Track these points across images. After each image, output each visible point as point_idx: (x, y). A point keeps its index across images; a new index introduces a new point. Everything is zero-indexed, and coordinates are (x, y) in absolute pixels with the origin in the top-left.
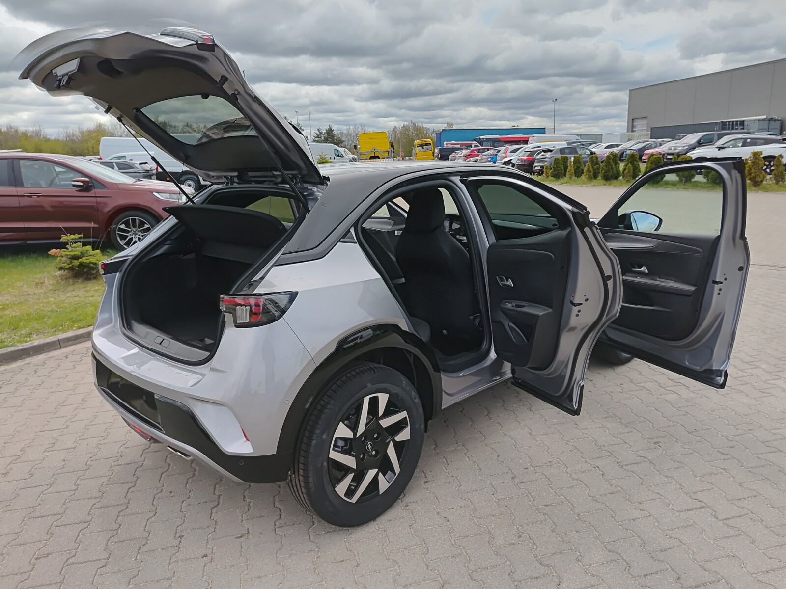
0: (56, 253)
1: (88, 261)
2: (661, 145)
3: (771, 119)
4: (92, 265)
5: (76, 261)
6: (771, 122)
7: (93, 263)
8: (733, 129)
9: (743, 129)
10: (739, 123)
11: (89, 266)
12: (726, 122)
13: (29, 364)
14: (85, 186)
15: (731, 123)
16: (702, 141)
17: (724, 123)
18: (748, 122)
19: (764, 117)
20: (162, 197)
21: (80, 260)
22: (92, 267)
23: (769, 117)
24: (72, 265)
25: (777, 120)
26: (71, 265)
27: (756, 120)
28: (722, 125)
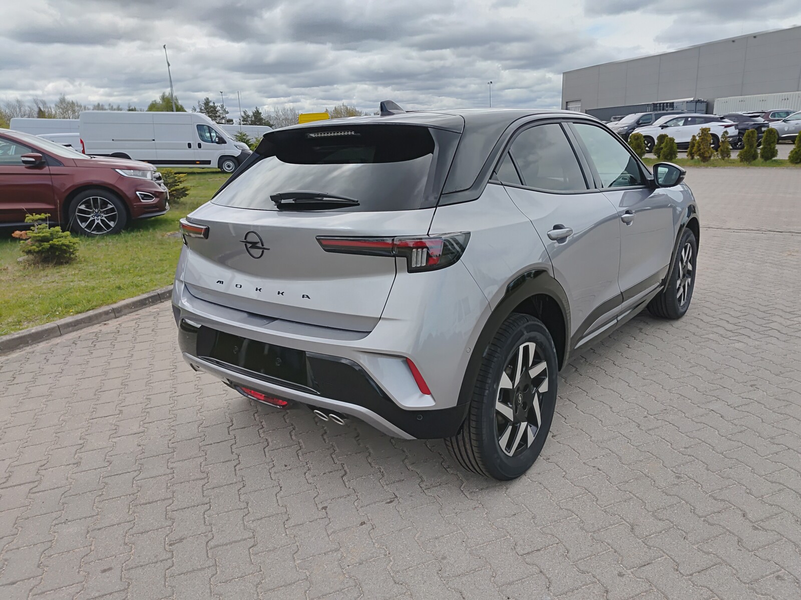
0: (21, 235)
1: (60, 243)
3: (699, 101)
4: (65, 248)
5: (45, 243)
6: (697, 103)
7: (65, 245)
8: (663, 110)
9: (673, 110)
10: (669, 104)
11: (61, 248)
12: (657, 104)
13: (33, 352)
14: (38, 162)
15: (662, 105)
16: (641, 122)
17: (655, 105)
18: (677, 104)
19: (692, 99)
21: (51, 242)
22: (65, 249)
23: (696, 99)
24: (42, 248)
25: (703, 102)
26: (40, 248)
27: (684, 102)
28: (654, 107)
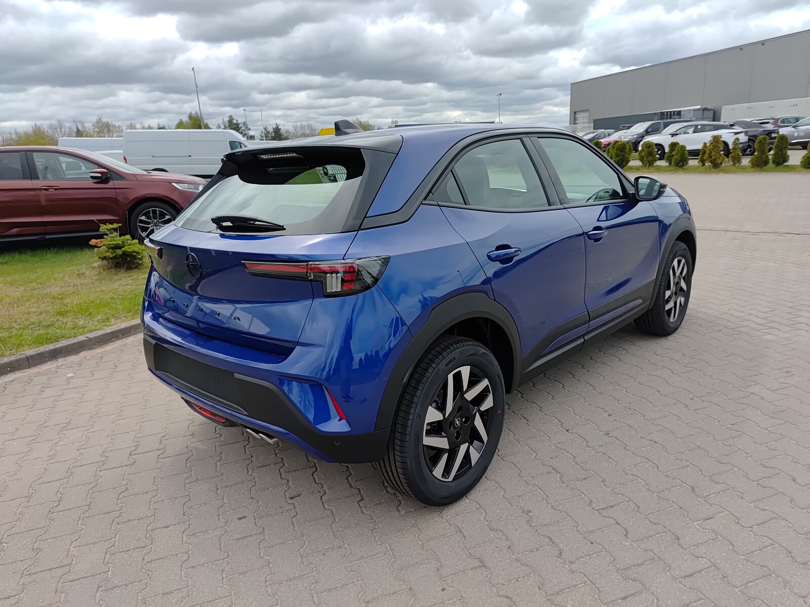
2: (609, 135)
3: (705, 109)
8: (670, 118)
9: (680, 118)
10: (676, 113)
12: (664, 112)
15: (669, 113)
16: (650, 130)
17: (662, 114)
18: (684, 113)
19: (699, 107)
20: (179, 186)
23: (703, 107)
25: (710, 110)
27: (691, 110)
28: (661, 116)
